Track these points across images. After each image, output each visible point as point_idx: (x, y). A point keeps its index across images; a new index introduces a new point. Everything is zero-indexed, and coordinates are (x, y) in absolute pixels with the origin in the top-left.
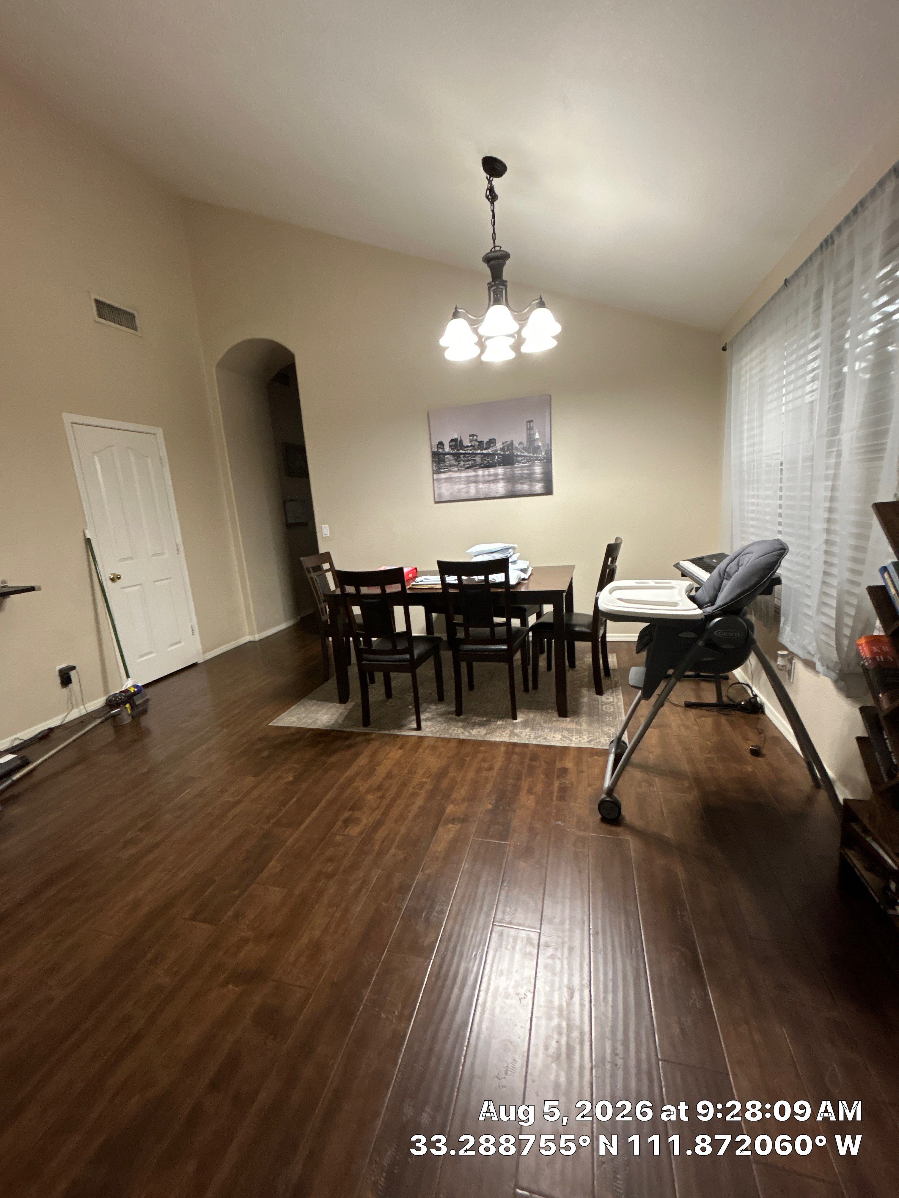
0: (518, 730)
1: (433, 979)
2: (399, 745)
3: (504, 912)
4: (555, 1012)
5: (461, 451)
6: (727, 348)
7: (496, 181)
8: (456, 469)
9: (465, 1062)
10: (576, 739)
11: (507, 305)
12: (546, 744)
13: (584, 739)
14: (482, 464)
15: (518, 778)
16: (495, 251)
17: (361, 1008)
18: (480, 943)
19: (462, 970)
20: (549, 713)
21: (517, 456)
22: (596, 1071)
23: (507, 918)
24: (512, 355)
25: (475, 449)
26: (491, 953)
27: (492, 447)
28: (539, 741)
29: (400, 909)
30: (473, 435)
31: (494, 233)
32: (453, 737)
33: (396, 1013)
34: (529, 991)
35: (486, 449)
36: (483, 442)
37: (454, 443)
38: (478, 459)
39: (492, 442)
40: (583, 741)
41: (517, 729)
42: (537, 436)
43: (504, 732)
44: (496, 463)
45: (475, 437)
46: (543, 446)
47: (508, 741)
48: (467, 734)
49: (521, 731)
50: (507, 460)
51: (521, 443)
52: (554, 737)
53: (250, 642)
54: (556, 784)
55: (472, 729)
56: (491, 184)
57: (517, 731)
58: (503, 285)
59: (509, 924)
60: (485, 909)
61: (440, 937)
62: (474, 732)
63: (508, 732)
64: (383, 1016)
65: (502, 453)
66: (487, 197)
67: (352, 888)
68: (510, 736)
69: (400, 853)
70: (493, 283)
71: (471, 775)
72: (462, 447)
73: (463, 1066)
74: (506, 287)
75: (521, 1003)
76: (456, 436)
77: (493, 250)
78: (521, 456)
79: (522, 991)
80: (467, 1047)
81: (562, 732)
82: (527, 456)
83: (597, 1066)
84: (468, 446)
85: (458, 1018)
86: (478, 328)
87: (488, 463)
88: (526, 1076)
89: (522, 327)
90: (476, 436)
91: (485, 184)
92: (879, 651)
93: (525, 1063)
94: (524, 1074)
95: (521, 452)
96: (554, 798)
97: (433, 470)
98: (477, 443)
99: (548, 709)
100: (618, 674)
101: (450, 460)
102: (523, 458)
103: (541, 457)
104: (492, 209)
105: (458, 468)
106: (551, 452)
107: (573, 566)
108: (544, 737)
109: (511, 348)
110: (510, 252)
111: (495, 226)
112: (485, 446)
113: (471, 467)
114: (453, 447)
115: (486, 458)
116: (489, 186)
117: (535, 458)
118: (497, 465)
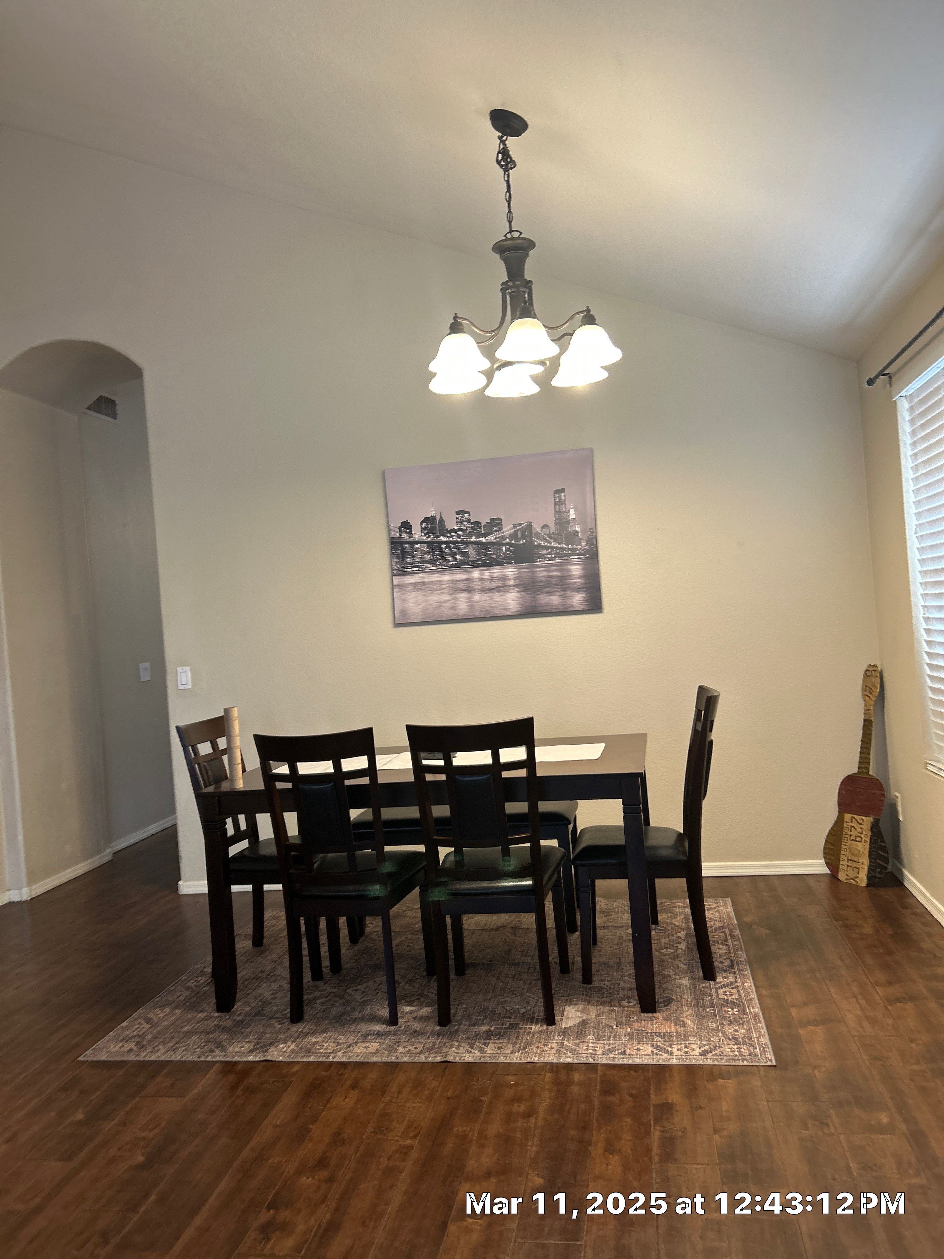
0: (572, 1041)
2: (349, 1083)
5: (442, 538)
7: (511, 141)
8: (434, 568)
10: (679, 1050)
12: (625, 1061)
13: (693, 1050)
14: (478, 560)
15: (585, 1127)
16: (513, 239)
20: (624, 1007)
21: (540, 547)
24: (534, 389)
25: (466, 536)
27: (496, 531)
28: (613, 1058)
30: (463, 512)
31: (510, 211)
32: (450, 1058)
35: (484, 535)
36: (480, 523)
37: (428, 525)
38: (472, 552)
39: (495, 523)
41: (569, 1039)
42: (572, 515)
43: (544, 1045)
44: (503, 559)
45: (466, 516)
46: (583, 530)
47: (555, 1060)
48: (477, 1054)
49: (578, 1041)
50: (523, 553)
51: (545, 526)
52: (638, 1050)
53: (14, 903)
54: (655, 1134)
55: (487, 1045)
56: (505, 145)
57: (569, 1043)
58: (527, 288)
63: (554, 1045)
65: (513, 542)
66: (498, 163)
68: (558, 1051)
70: (510, 283)
71: (495, 1128)
72: (445, 532)
74: (530, 288)
76: (432, 513)
77: (509, 236)
78: (546, 548)
81: (653, 1039)
82: (557, 548)
84: (453, 530)
86: (492, 348)
87: (490, 558)
89: (561, 351)
90: (469, 513)
91: (495, 145)
95: (546, 541)
96: (655, 1158)
97: (392, 569)
98: (469, 525)
99: (623, 999)
100: (737, 932)
101: (422, 552)
102: (549, 550)
103: (581, 549)
104: (506, 177)
105: (436, 566)
106: (596, 541)
107: (645, 735)
108: (620, 1051)
109: (535, 379)
110: (535, 241)
111: (511, 202)
112: (483, 530)
113: (459, 565)
114: (427, 531)
115: (485, 550)
116: (502, 147)
117: (570, 552)
118: (506, 562)
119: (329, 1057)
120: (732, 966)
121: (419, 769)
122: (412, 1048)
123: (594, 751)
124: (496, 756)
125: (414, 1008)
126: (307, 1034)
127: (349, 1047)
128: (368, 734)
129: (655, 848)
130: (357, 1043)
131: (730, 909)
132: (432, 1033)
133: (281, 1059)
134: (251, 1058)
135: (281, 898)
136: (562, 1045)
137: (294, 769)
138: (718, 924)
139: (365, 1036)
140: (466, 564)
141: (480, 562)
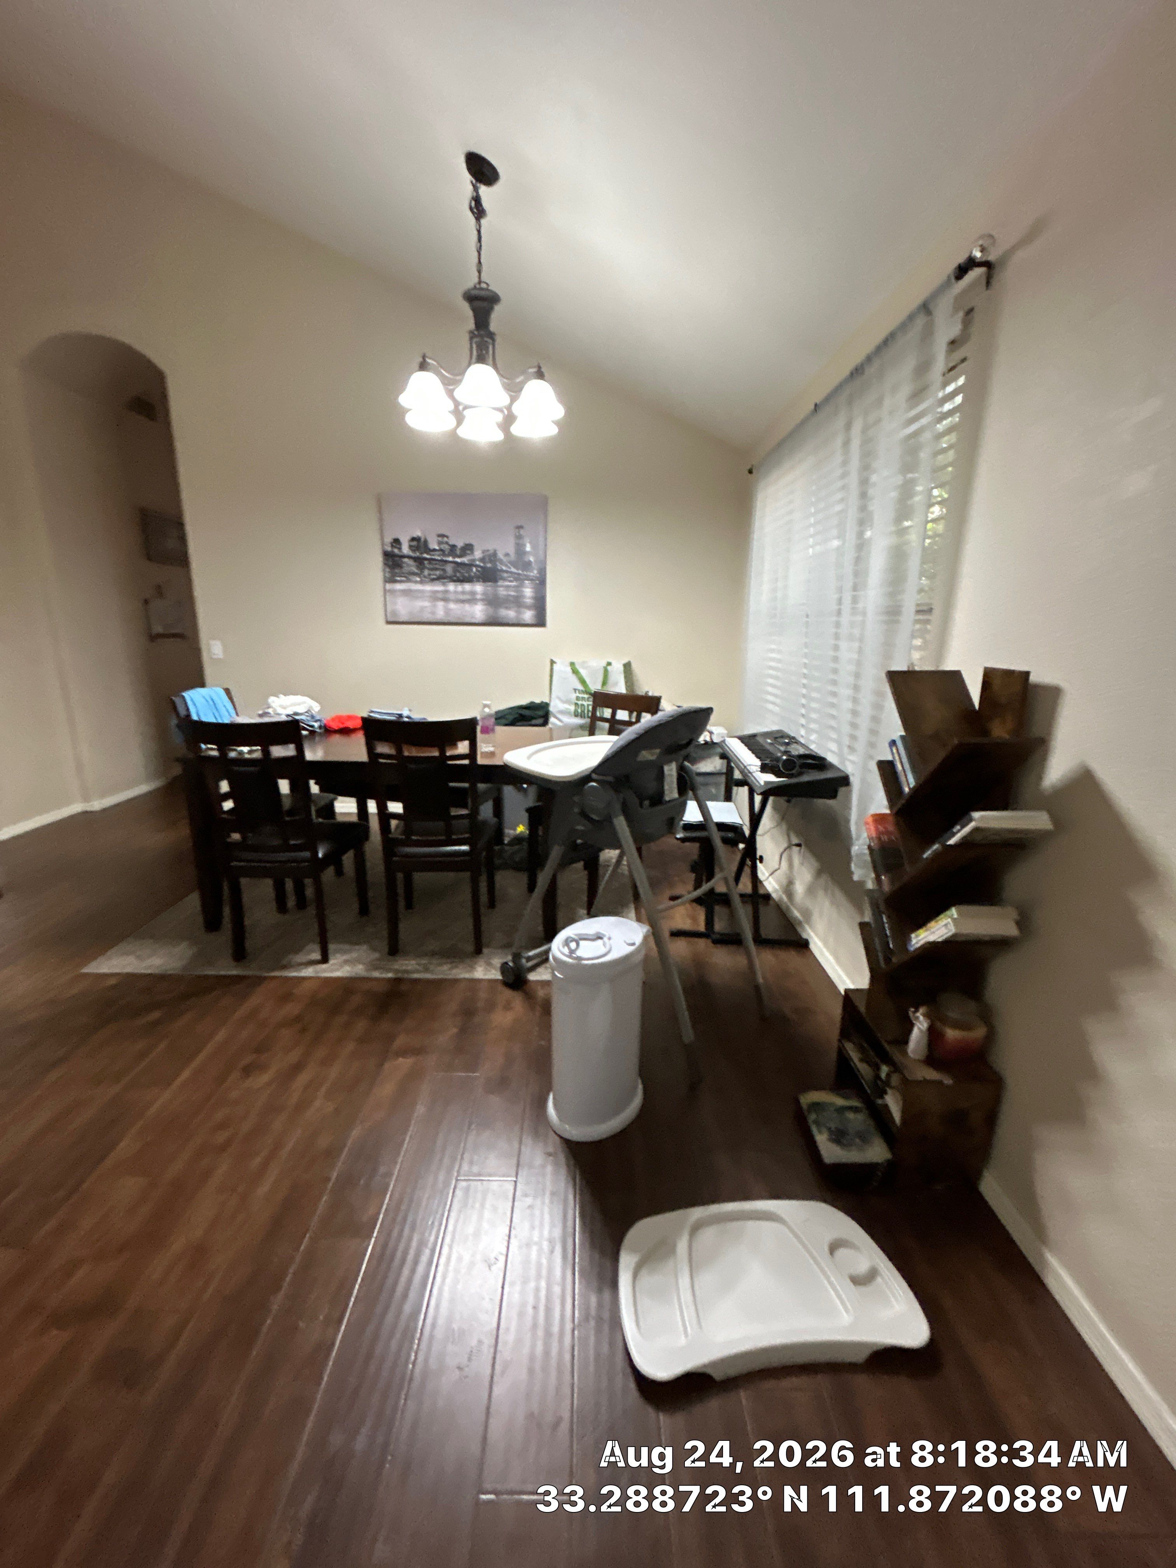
1: (374, 1262)
3: (471, 1163)
4: (533, 1272)
5: (425, 555)
6: (754, 471)
7: (483, 189)
8: (418, 579)
9: (416, 1359)
11: (495, 366)
14: (454, 576)
16: (482, 289)
17: (269, 1321)
18: (438, 1206)
19: (414, 1244)
21: (502, 571)
22: (579, 1331)
23: (475, 1169)
24: (499, 436)
25: (444, 555)
26: (453, 1215)
27: (469, 554)
29: (328, 1179)
30: (443, 536)
31: (480, 262)
33: (321, 1317)
34: (502, 1254)
35: (459, 557)
36: (456, 547)
37: (414, 543)
38: (449, 569)
39: (468, 548)
42: (528, 548)
44: (473, 578)
45: (445, 539)
46: (535, 561)
50: (489, 575)
51: (507, 555)
53: (85, 813)
56: (477, 192)
58: (490, 338)
59: (475, 1175)
60: (446, 1161)
61: (384, 1207)
64: (301, 1324)
65: (482, 565)
66: (471, 209)
67: (257, 1161)
69: (329, 1103)
70: (476, 333)
72: (427, 550)
73: (414, 1364)
74: (494, 340)
75: (490, 1269)
76: (418, 533)
77: (478, 286)
78: (507, 572)
79: (492, 1256)
80: (419, 1340)
82: (515, 573)
83: (580, 1325)
84: (435, 550)
85: (407, 1308)
86: (453, 390)
87: (464, 576)
88: (494, 1358)
89: (513, 400)
90: (447, 537)
91: (469, 191)
92: (884, 830)
93: (493, 1341)
94: (491, 1356)
95: (506, 566)
97: (385, 577)
98: (448, 547)
101: (410, 565)
102: (509, 575)
103: (534, 576)
104: (478, 227)
105: (420, 577)
106: (545, 572)
109: (499, 426)
110: (500, 294)
111: (482, 253)
112: (458, 552)
113: (439, 578)
114: (414, 548)
115: (459, 569)
116: (475, 194)
117: (525, 577)
118: (475, 579)
140: (444, 578)
141: (455, 578)
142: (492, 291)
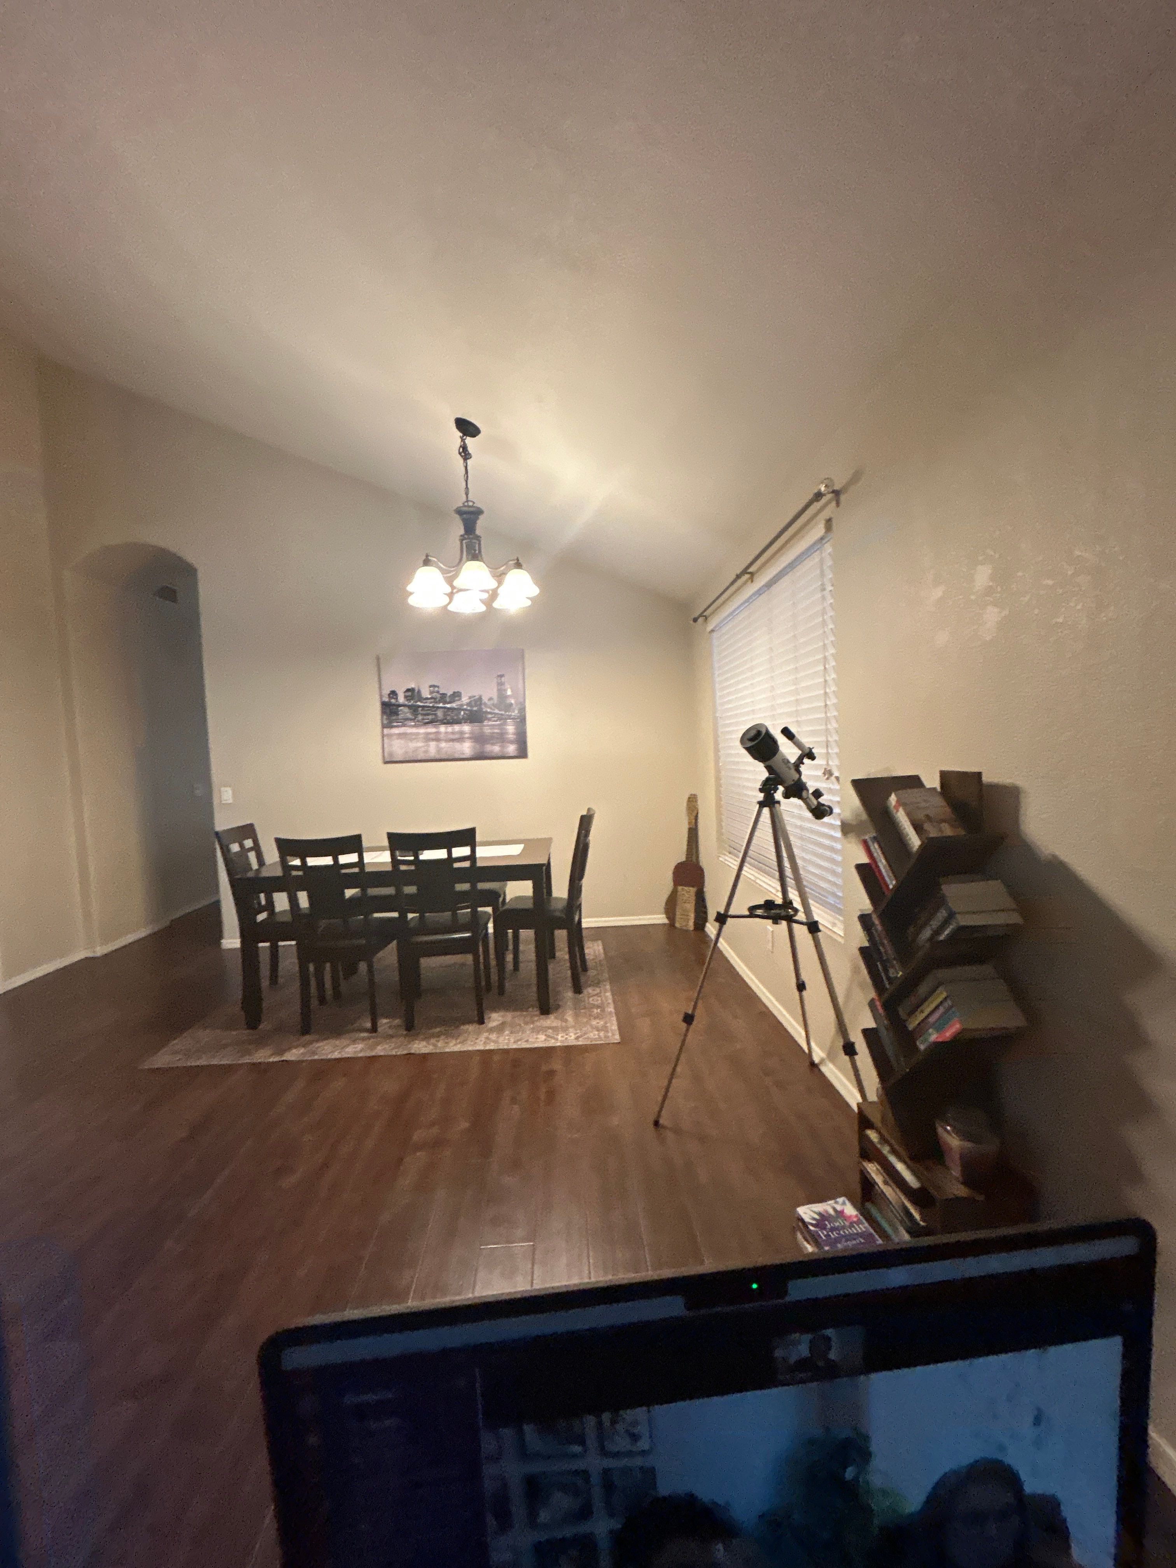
0: (495, 1035)
2: (341, 1071)
6: (698, 620)
7: (469, 440)
8: (413, 724)
10: (562, 1037)
11: (482, 560)
12: (528, 1046)
13: (571, 1036)
14: (443, 720)
15: (498, 1089)
16: (469, 505)
20: (530, 1012)
21: (487, 712)
24: (482, 608)
25: (436, 703)
27: (457, 700)
28: (521, 1044)
29: (362, 1259)
30: (434, 686)
31: (467, 488)
32: (413, 1051)
35: (449, 703)
36: (446, 694)
37: (409, 694)
38: (440, 714)
39: (457, 695)
40: (569, 1038)
41: (492, 1034)
42: (509, 692)
43: (477, 1039)
44: (462, 719)
45: (436, 689)
46: (516, 703)
48: (431, 1047)
49: (498, 1035)
50: (475, 716)
51: (491, 699)
52: (537, 1038)
53: (88, 959)
54: (543, 1090)
55: (438, 1041)
56: (464, 443)
57: (493, 1036)
58: (477, 540)
62: (440, 1044)
63: (483, 1039)
65: (469, 708)
66: (460, 453)
68: (485, 1042)
70: (466, 536)
71: (440, 1094)
72: (421, 699)
74: (481, 545)
76: (413, 686)
77: (466, 504)
78: (491, 713)
81: (546, 1031)
82: (498, 714)
84: (427, 699)
86: (451, 579)
87: (452, 719)
89: (498, 584)
90: (438, 687)
91: (459, 442)
95: (491, 709)
96: (542, 1104)
97: (382, 724)
98: (439, 696)
99: (529, 1008)
100: (604, 962)
101: (405, 712)
102: (493, 715)
103: (514, 715)
104: (465, 464)
105: (414, 722)
106: (525, 710)
107: (550, 839)
108: (525, 1040)
109: (482, 601)
110: (483, 508)
111: (469, 482)
112: (448, 700)
113: (431, 722)
114: (409, 698)
115: (449, 713)
116: (462, 443)
117: (507, 717)
118: (463, 721)
119: (327, 1055)
120: (598, 983)
121: (395, 862)
122: (387, 1046)
123: (515, 850)
124: (450, 853)
125: (388, 1020)
126: (311, 1042)
127: (343, 1048)
128: (358, 839)
129: (555, 911)
130: (348, 1045)
131: (601, 947)
132: (402, 1035)
133: (293, 1059)
134: (271, 1060)
135: (295, 949)
136: (487, 1038)
137: (304, 862)
138: (592, 957)
139: (354, 1041)
140: (436, 722)
141: (445, 721)
142: (479, 508)
